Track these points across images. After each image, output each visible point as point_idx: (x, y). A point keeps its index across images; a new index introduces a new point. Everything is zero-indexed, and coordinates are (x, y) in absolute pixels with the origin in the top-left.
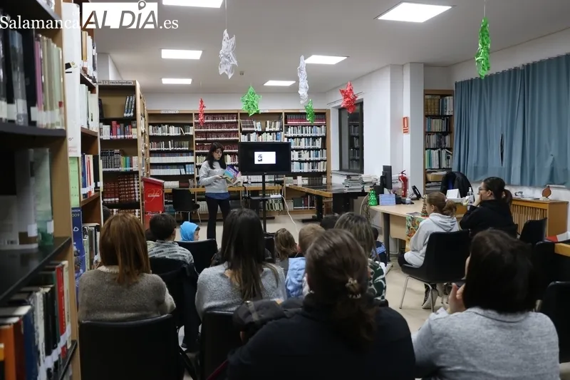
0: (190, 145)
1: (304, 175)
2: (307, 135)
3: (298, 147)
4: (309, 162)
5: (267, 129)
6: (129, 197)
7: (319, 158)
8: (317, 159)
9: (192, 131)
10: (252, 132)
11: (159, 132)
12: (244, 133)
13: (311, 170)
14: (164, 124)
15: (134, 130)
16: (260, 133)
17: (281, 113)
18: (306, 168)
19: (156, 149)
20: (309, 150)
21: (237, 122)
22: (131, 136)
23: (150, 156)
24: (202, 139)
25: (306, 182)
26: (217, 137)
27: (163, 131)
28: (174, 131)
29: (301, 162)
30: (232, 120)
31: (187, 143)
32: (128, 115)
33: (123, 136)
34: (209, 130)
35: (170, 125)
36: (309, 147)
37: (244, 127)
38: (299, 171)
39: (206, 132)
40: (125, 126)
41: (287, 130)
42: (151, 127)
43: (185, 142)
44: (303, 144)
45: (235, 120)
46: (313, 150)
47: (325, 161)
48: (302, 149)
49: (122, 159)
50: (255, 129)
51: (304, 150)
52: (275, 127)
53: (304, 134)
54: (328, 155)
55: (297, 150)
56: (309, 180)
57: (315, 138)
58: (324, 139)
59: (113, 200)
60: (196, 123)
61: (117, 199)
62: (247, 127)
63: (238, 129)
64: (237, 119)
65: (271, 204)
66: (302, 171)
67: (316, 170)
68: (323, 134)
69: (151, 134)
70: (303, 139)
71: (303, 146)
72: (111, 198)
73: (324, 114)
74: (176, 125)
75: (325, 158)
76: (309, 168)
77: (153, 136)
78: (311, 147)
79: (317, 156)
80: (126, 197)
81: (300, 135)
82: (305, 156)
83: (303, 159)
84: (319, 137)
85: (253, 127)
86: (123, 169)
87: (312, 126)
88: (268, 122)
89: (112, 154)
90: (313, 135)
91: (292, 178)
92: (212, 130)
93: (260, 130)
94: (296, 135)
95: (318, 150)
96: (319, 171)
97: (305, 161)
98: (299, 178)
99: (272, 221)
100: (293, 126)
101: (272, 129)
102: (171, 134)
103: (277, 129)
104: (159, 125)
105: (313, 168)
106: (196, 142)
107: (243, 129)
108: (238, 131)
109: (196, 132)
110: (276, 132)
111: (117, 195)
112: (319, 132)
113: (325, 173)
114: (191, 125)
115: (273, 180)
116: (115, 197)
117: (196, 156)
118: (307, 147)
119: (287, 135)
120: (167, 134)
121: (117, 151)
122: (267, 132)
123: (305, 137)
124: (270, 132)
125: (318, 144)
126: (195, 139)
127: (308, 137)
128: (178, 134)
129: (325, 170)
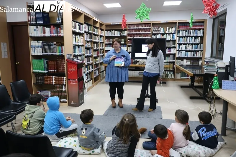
0: (125, 41)
1: (187, 59)
2: (191, 35)
3: (185, 42)
4: (191, 51)
5: (167, 32)
6: (62, 70)
7: (198, 49)
8: (196, 50)
9: (126, 33)
10: (158, 34)
11: (110, 34)
12: (154, 34)
13: (192, 56)
14: (112, 30)
15: (62, 31)
16: (163, 35)
17: (176, 23)
18: (189, 55)
19: (108, 43)
20: (192, 44)
21: (150, 28)
22: (60, 34)
23: (106, 46)
24: (131, 38)
25: (189, 63)
26: (139, 37)
27: (112, 34)
28: (117, 34)
29: (186, 51)
30: (147, 27)
31: (124, 40)
32: (59, 22)
33: (56, 34)
34: (135, 33)
35: (115, 30)
36: (192, 42)
37: (154, 31)
38: (185, 56)
39: (134, 34)
40: (57, 29)
41: (179, 33)
42: (106, 32)
43: (122, 39)
44: (188, 41)
45: (149, 27)
46: (194, 44)
47: (202, 51)
48: (188, 44)
49: (57, 48)
50: (160, 32)
51: (189, 44)
52: (172, 30)
53: (189, 35)
54: (204, 48)
55: (184, 44)
56: (191, 62)
57: (196, 37)
58: (202, 38)
59: (53, 71)
60: (128, 29)
61: (56, 71)
62: (156, 31)
63: (151, 32)
64: (150, 26)
65: (167, 75)
66: (186, 56)
67: (195, 56)
68: (202, 35)
69: (106, 35)
70: (189, 38)
71: (188, 42)
72: (52, 70)
73: (203, 22)
74: (118, 30)
75: (202, 49)
76: (191, 55)
77: (107, 36)
78: (193, 42)
79: (197, 48)
80: (61, 70)
81: (187, 35)
82: (189, 48)
83: (187, 49)
84: (199, 37)
85: (159, 31)
86: (57, 54)
87: (195, 30)
88: (168, 28)
89: (52, 45)
90: (195, 35)
91: (180, 60)
92: (136, 33)
93: (163, 32)
94: (184, 35)
95: (198, 44)
96: (197, 57)
97: (189, 51)
98: (185, 60)
99: (164, 84)
100: (183, 30)
101: (170, 32)
102: (116, 35)
103: (173, 32)
104: (110, 31)
105: (193, 55)
106: (128, 39)
107: (153, 32)
108: (150, 33)
109: (128, 34)
110: (172, 34)
111: (56, 68)
112: (199, 33)
113: (201, 59)
114: (126, 30)
115: (169, 61)
116: (54, 70)
117: (128, 47)
118: (191, 42)
119: (179, 35)
120: (113, 35)
121: (55, 43)
122: (167, 34)
123: (190, 37)
124: (169, 34)
125: (198, 41)
126: (127, 38)
127: (192, 37)
128: (119, 35)
129: (201, 56)
